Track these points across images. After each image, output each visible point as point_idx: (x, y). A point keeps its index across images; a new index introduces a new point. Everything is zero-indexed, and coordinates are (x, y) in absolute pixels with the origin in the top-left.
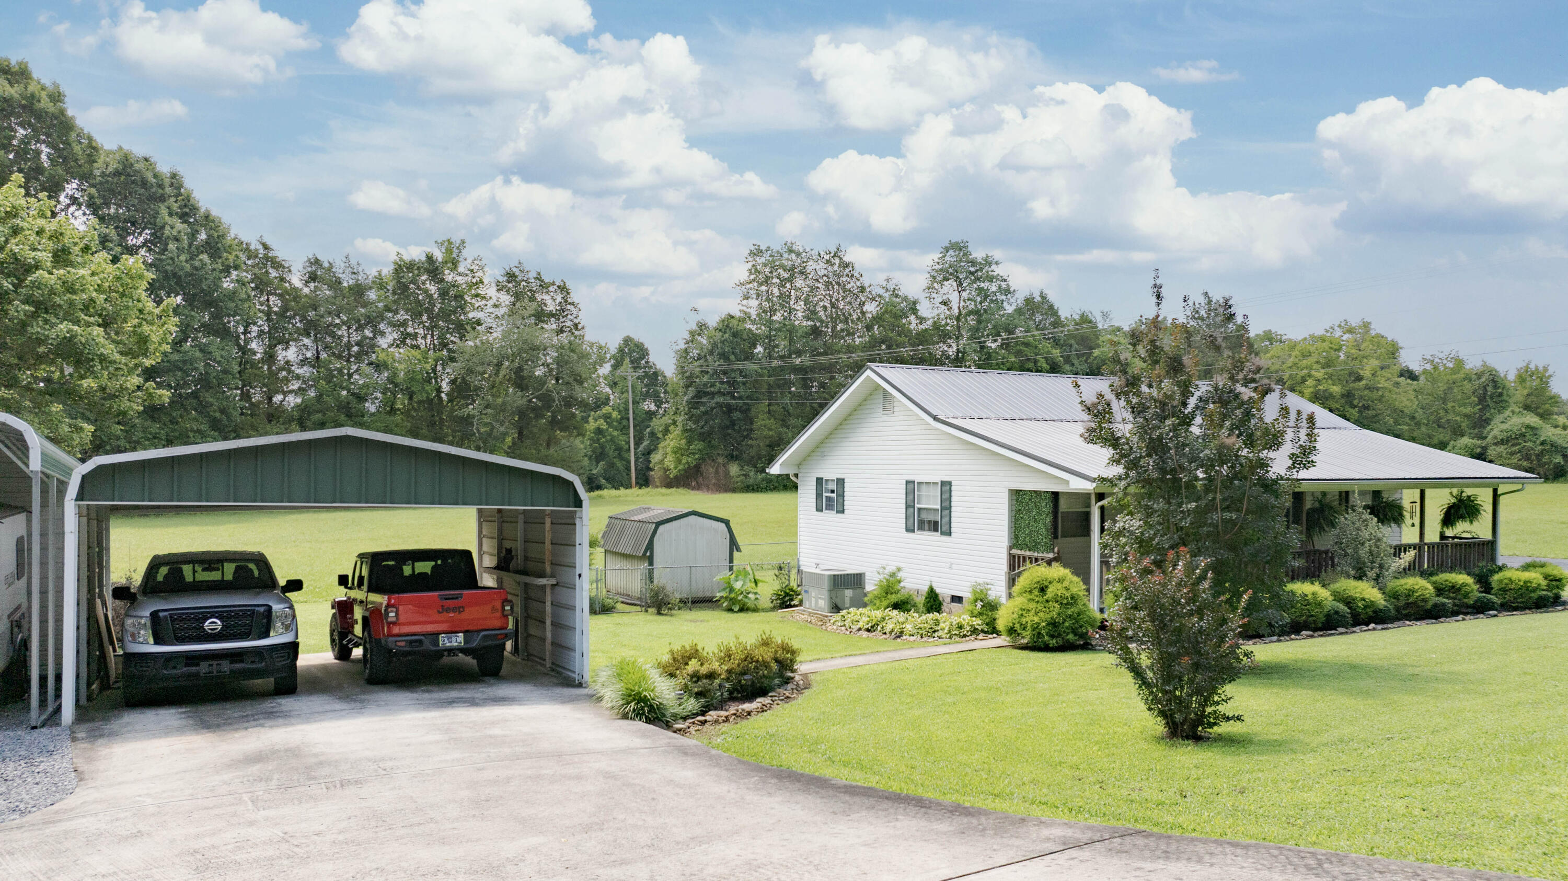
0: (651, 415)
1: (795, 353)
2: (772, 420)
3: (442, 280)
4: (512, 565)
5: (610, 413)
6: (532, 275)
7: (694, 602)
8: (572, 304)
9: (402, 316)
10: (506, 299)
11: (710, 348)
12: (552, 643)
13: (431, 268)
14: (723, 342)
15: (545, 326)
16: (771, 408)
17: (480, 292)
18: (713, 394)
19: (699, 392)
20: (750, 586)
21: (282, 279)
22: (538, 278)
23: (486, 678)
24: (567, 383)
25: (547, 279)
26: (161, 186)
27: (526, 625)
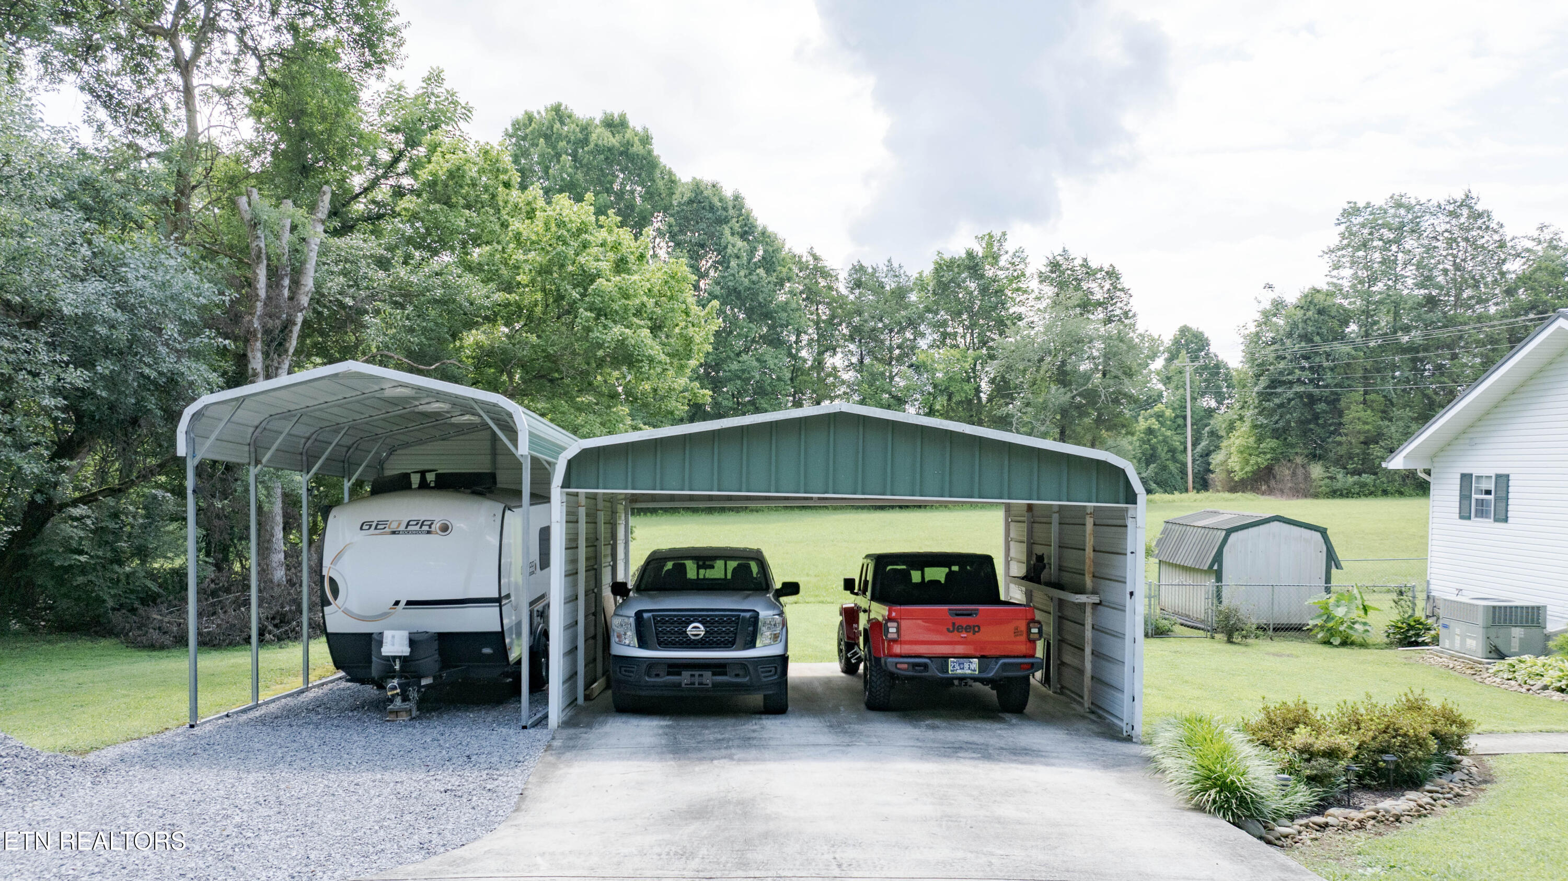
0: (1210, 412)
1: (1402, 330)
2: (1369, 412)
3: (982, 276)
4: (1044, 576)
5: (1163, 411)
6: (1078, 262)
7: (1276, 630)
8: (1122, 290)
9: (943, 315)
10: (1049, 290)
11: (1288, 329)
12: (1093, 678)
13: (972, 264)
14: (1305, 322)
15: (1091, 317)
16: (1367, 397)
17: (1021, 285)
18: (1291, 383)
19: (1273, 382)
20: (1357, 614)
21: (830, 288)
22: (1085, 264)
23: (1007, 716)
24: (1115, 377)
25: (1094, 264)
26: (725, 209)
27: (1060, 650)
